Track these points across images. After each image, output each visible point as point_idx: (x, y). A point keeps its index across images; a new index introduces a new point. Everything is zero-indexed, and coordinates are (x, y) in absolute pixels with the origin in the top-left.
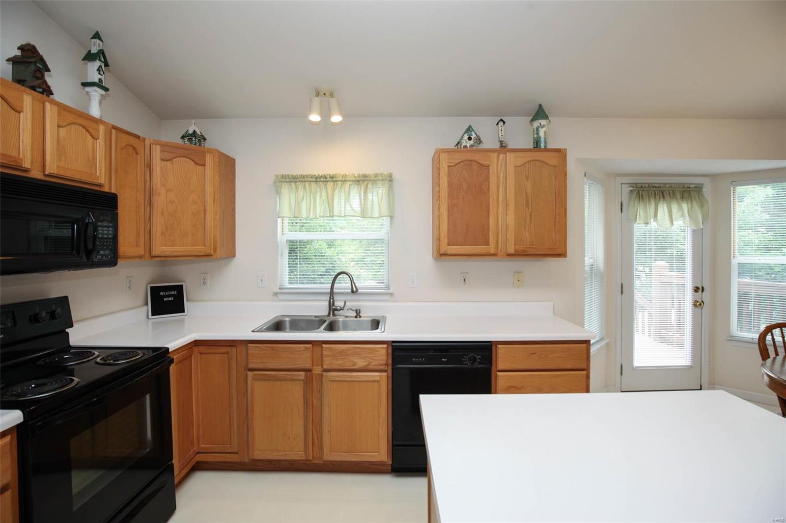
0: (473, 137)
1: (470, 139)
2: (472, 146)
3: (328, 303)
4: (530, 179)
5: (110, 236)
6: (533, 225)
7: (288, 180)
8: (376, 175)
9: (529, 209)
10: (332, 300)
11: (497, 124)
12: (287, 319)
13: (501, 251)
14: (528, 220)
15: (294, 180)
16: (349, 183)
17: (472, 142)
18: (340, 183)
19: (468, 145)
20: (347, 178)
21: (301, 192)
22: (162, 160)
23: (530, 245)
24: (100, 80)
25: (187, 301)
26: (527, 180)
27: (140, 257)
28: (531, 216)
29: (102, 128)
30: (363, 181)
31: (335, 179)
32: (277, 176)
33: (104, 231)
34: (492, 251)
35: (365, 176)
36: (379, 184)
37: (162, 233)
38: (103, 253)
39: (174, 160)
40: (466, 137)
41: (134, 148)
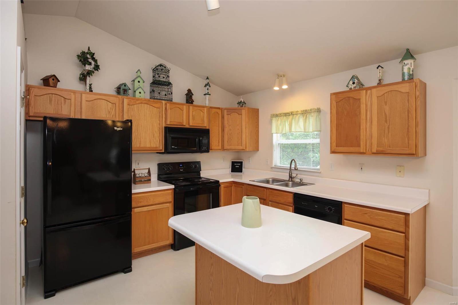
0: (355, 82)
1: (354, 83)
2: (355, 87)
3: (288, 174)
4: (388, 104)
5: (207, 143)
6: (390, 134)
7: (275, 116)
8: (311, 110)
9: (387, 123)
10: (290, 173)
11: (378, 68)
12: (271, 179)
13: (368, 151)
14: (386, 131)
15: (277, 116)
16: (299, 115)
17: (355, 85)
18: (295, 115)
19: (353, 87)
20: (298, 113)
21: (279, 122)
22: (227, 115)
23: (388, 147)
24: (208, 92)
25: (244, 168)
26: (386, 105)
27: (220, 150)
28: (388, 128)
29: (205, 109)
30: (305, 113)
31: (293, 114)
32: (271, 115)
33: (205, 141)
34: (362, 151)
35: (306, 111)
36: (312, 114)
37: (227, 141)
38: (204, 148)
39: (231, 114)
40: (351, 82)
41: (217, 113)
